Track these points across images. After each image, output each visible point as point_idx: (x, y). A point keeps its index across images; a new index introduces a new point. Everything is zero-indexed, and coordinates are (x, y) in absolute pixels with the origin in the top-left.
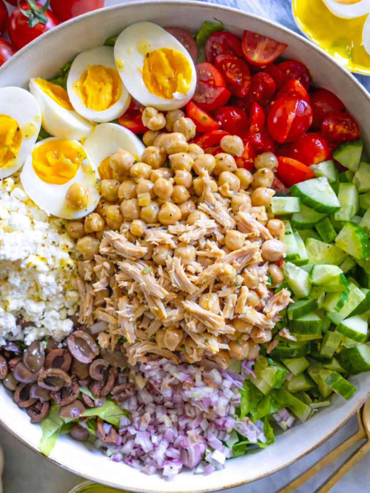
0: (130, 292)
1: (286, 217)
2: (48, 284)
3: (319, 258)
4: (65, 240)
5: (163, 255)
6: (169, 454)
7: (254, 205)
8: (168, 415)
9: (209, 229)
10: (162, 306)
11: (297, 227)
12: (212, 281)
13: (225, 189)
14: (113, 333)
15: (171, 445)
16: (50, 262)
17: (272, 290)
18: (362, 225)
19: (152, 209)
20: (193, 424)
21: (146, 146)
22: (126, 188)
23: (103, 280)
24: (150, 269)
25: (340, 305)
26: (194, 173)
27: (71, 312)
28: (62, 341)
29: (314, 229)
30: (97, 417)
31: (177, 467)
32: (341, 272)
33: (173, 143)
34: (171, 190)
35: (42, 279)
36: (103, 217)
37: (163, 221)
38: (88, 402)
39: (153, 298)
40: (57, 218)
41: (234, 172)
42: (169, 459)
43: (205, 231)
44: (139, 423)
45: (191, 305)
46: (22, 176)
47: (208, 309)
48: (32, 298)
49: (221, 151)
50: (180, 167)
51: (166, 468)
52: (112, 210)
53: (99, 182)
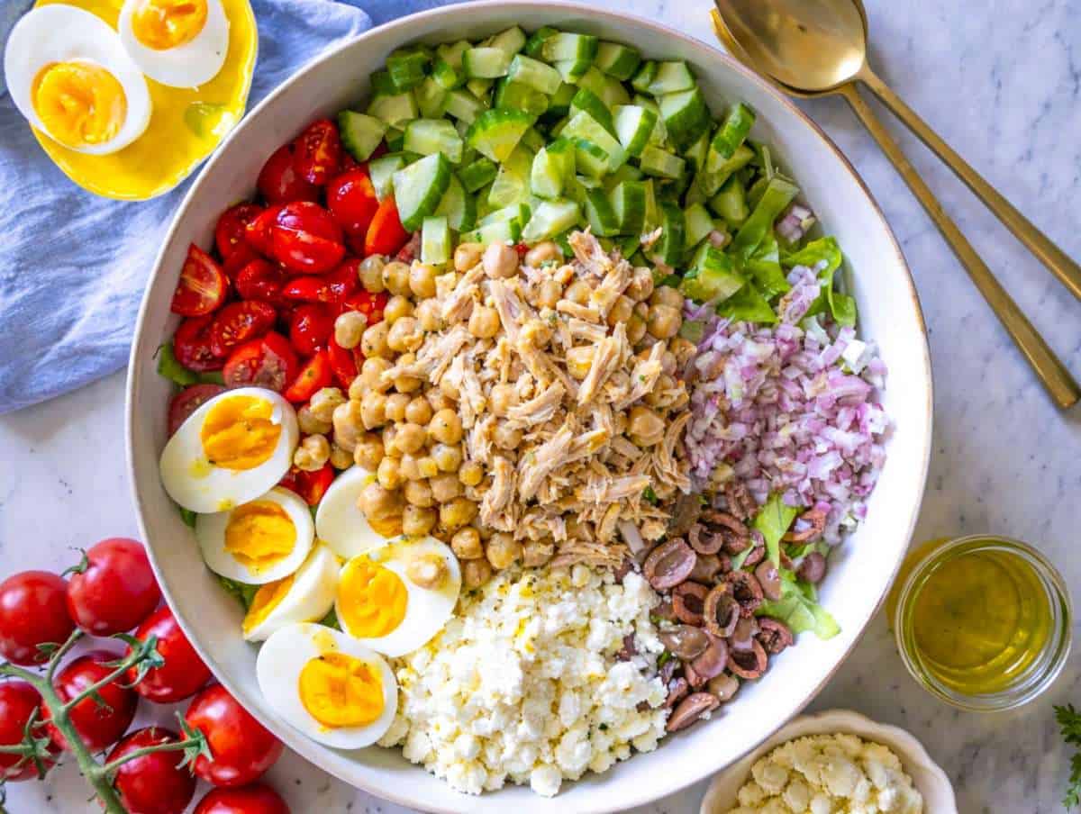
0: (565, 482)
1: (454, 240)
2: (560, 616)
3: (519, 186)
4: (493, 591)
5: (505, 433)
6: (847, 424)
7: (434, 295)
8: (777, 429)
9: (466, 366)
10: (587, 436)
11: (472, 221)
12: (546, 357)
13: (411, 342)
14: (638, 513)
15: (831, 422)
16: (525, 613)
17: (568, 259)
18: (471, 120)
19: (441, 455)
20: (793, 390)
21: (353, 463)
22: (415, 495)
23: (551, 525)
24: (528, 453)
25: (596, 151)
26: (391, 391)
27: (610, 578)
28: (660, 594)
29: (477, 193)
30: (782, 541)
31: (870, 411)
32: (543, 150)
33: (349, 423)
34: (412, 427)
35: (552, 626)
36: (459, 529)
37: (456, 436)
38: (756, 557)
39: (572, 448)
40: (459, 602)
41: (390, 326)
42: (856, 425)
43: (469, 374)
44: (791, 474)
45: (584, 392)
46: (393, 655)
47: (589, 366)
48: (583, 638)
49: (358, 347)
50: (381, 412)
51: (872, 428)
52: (448, 516)
53: (406, 538)
